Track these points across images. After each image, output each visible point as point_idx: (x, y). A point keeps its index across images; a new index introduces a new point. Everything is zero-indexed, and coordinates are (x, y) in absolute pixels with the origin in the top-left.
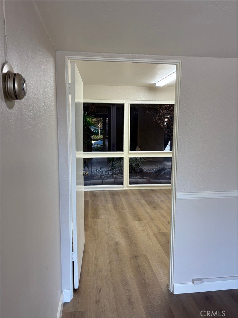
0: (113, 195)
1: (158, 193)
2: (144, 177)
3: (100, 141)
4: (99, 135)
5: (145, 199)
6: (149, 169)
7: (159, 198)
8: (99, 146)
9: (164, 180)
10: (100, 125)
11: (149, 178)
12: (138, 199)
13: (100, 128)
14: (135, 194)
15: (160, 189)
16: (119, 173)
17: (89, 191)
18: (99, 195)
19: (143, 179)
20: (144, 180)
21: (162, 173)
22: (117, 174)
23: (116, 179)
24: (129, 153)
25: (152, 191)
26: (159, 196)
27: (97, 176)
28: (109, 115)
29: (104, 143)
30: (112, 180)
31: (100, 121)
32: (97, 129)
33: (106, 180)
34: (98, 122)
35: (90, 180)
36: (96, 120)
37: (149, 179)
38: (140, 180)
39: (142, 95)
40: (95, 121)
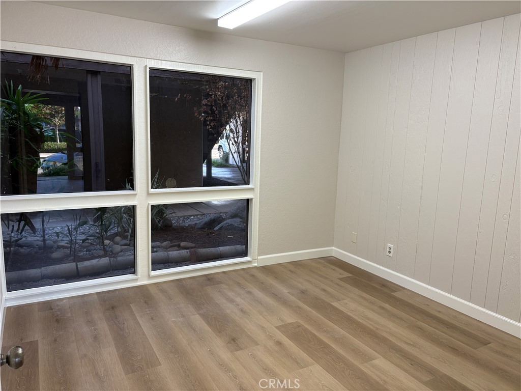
0: (113, 308)
1: (225, 286)
2: (182, 244)
3: (60, 154)
4: (55, 141)
5: (202, 312)
6: (181, 217)
7: (232, 301)
8: (58, 164)
9: (228, 247)
10: (59, 121)
11: (193, 245)
12: (183, 316)
13: (59, 127)
14: (170, 299)
15: (224, 272)
16: (116, 234)
17: (39, 303)
18: (69, 315)
19: (180, 247)
20: (184, 253)
21: (216, 228)
22: (111, 238)
23: (113, 255)
24: (149, 194)
25: (209, 280)
26: (231, 294)
27: (59, 247)
28: (81, 100)
29: (71, 158)
30: (105, 261)
31: (57, 112)
32: (51, 129)
33: (87, 263)
34: (54, 115)
35: (40, 268)
36: (48, 111)
37: (192, 248)
38: (174, 254)
39: (177, 49)
40: (47, 113)
